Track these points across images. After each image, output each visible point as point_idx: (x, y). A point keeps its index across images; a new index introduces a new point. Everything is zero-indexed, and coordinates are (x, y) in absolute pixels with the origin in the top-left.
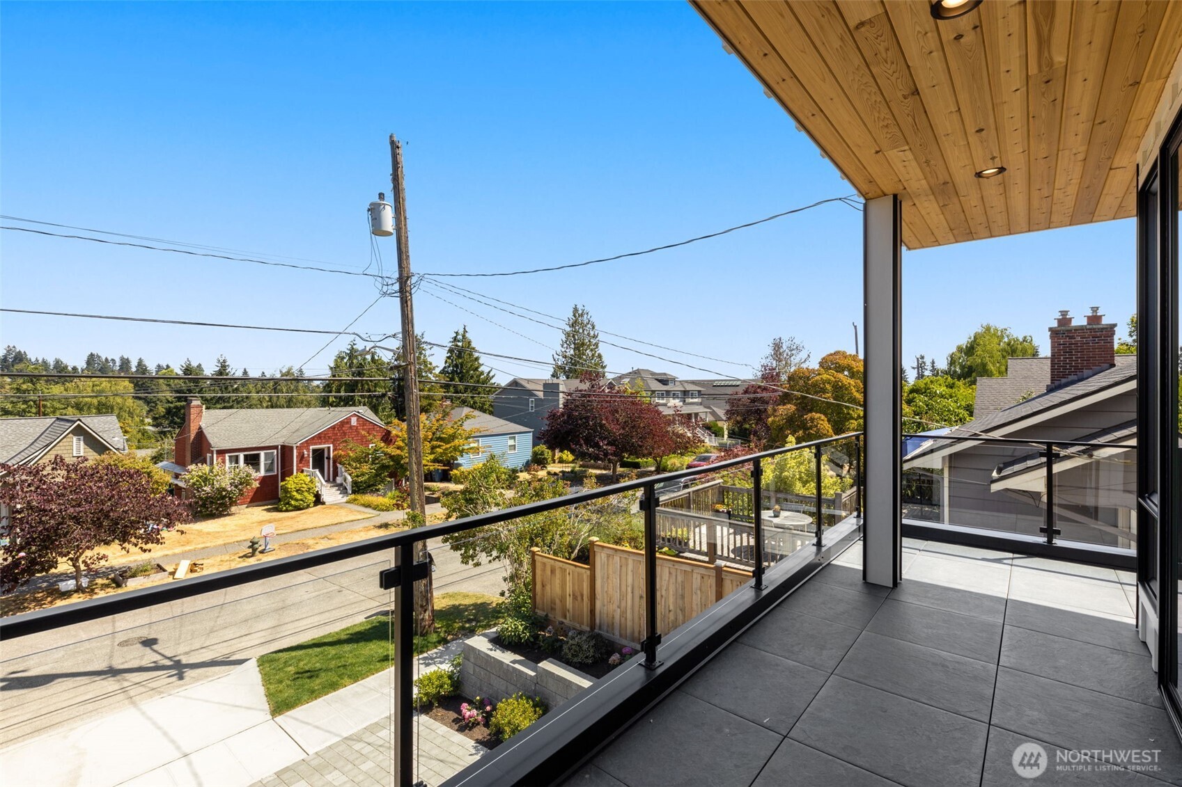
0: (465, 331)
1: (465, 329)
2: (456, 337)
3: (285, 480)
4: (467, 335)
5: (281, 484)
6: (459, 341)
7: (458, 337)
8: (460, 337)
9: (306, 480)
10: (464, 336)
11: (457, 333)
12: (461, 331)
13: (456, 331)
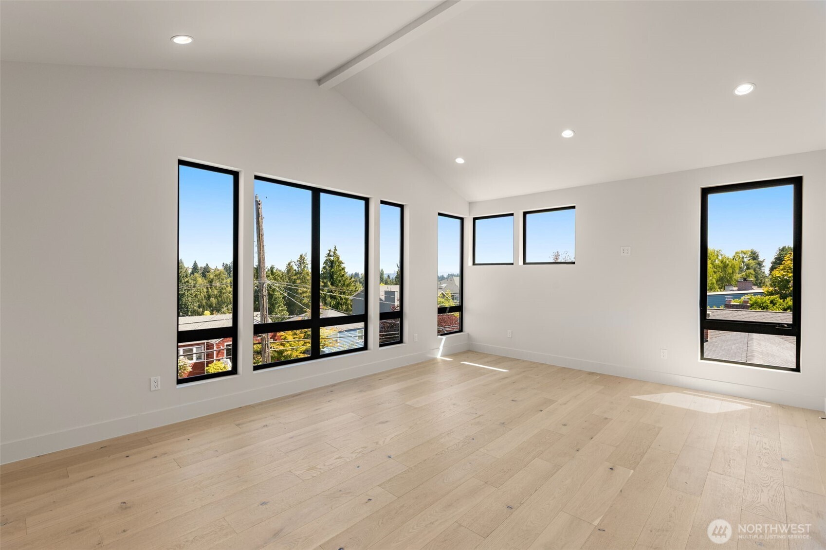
0: (336, 250)
1: (335, 248)
2: (329, 253)
3: (208, 366)
4: (337, 252)
5: (206, 368)
6: (331, 256)
7: (331, 253)
8: (332, 253)
9: (221, 367)
10: (334, 253)
11: (330, 251)
12: (333, 250)
13: (329, 249)
